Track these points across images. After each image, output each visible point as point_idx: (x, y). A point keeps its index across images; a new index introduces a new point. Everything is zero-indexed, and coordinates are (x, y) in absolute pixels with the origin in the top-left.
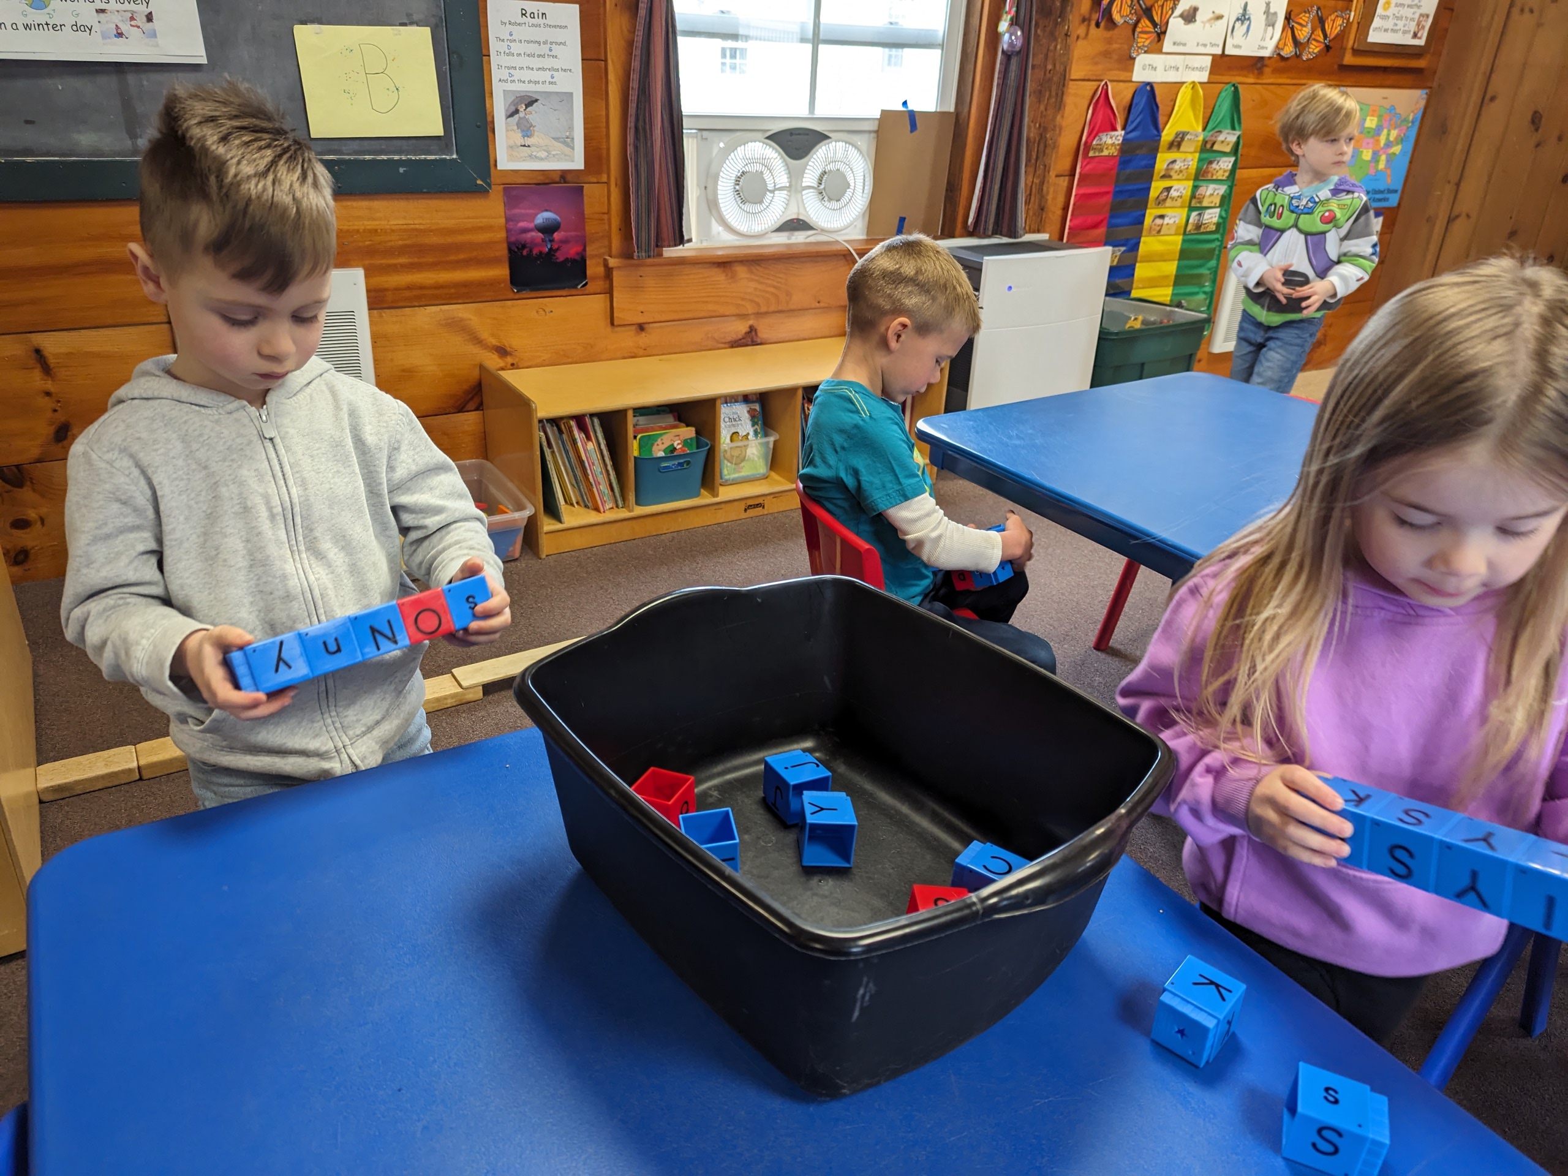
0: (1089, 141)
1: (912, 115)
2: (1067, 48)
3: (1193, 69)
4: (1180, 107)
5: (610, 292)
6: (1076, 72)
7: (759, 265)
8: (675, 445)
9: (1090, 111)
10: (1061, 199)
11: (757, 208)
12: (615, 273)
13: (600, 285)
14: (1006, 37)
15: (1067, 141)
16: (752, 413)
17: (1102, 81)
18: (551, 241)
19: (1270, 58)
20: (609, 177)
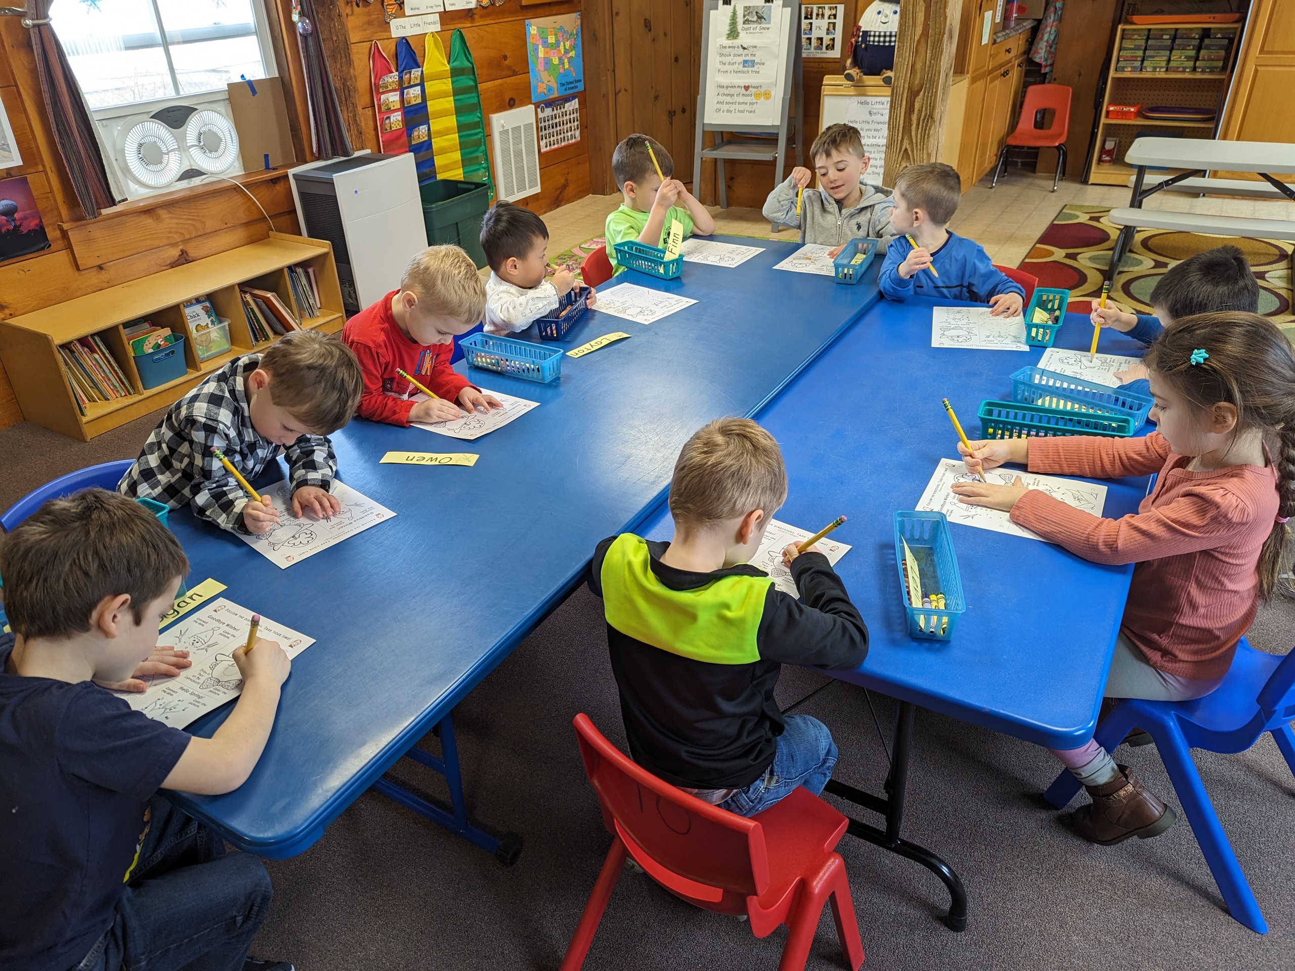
0: (377, 82)
1: (250, 83)
2: (342, 24)
3: (429, 24)
4: (429, 50)
5: (69, 247)
6: (354, 37)
7: (174, 207)
8: (159, 342)
9: (371, 62)
10: (371, 124)
11: (160, 167)
12: (70, 233)
13: (60, 244)
14: (300, 25)
15: (362, 84)
16: (205, 308)
17: (372, 41)
18: (13, 220)
19: (475, 8)
20: (44, 166)
